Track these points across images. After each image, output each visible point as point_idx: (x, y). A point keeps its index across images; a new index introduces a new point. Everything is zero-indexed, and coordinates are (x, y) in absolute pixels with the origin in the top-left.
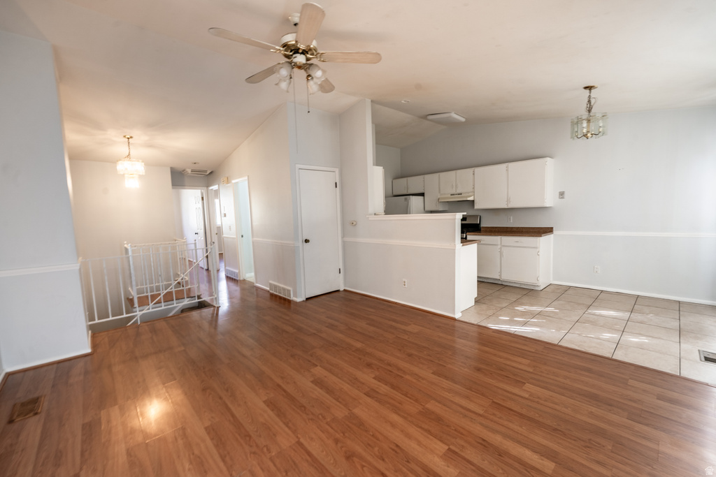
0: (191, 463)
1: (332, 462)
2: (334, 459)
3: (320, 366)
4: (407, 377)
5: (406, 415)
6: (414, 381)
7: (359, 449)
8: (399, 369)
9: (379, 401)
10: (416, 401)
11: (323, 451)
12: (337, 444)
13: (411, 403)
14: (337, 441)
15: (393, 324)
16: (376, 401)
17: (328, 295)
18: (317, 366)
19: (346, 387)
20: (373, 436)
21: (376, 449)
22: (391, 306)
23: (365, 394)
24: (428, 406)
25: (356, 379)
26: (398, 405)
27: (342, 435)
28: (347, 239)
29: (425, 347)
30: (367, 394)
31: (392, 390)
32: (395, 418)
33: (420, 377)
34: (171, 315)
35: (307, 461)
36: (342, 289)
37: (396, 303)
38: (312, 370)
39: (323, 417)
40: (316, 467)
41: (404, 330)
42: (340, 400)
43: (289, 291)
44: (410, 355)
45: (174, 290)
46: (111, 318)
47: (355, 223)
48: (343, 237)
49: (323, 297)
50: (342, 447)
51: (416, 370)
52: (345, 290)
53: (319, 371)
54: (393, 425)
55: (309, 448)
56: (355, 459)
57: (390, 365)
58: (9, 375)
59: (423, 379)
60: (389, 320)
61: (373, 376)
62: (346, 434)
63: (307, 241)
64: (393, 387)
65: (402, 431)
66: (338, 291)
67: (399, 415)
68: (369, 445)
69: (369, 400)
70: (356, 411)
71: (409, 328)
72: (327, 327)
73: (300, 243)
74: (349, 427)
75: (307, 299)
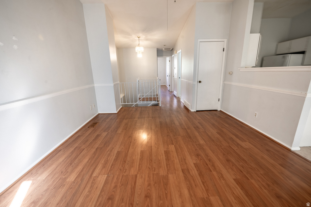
0: (104, 162)
1: (139, 193)
2: (141, 193)
3: (175, 145)
4: (215, 173)
5: (192, 195)
6: (217, 177)
7: (154, 196)
8: (213, 166)
9: (186, 178)
10: (207, 190)
11: (140, 186)
12: (148, 186)
13: (203, 189)
14: (149, 185)
15: (234, 137)
16: (184, 176)
17: (209, 111)
18: (173, 144)
19: (177, 161)
20: (166, 194)
21: (161, 202)
22: (241, 127)
23: (182, 169)
24: (212, 199)
25: (185, 159)
26: (194, 186)
27: (154, 183)
28: (226, 82)
29: (244, 160)
30: (183, 171)
31: (198, 175)
32: (186, 192)
33: (223, 177)
34: (149, 106)
35: (132, 186)
36: (219, 110)
37: (247, 125)
38: (169, 146)
39: (154, 170)
40: (132, 191)
41: (238, 144)
42: (168, 166)
43: (189, 105)
44: (228, 161)
45: (152, 97)
46: (130, 103)
47: (231, 73)
48: (224, 81)
49: (206, 112)
50: (149, 189)
51: (224, 171)
52: (221, 111)
53: (172, 148)
54: (181, 195)
55: (137, 181)
56: (148, 200)
57: (210, 160)
58: (99, 114)
59: (224, 179)
60: (233, 134)
61: (195, 162)
62: (156, 185)
63: (200, 82)
64: (201, 174)
65: (182, 202)
66: (216, 110)
67: (189, 192)
68: (160, 197)
69: (181, 174)
70: (170, 176)
71: (243, 144)
72: (194, 127)
73: (196, 83)
74: (160, 182)
75: (197, 111)
